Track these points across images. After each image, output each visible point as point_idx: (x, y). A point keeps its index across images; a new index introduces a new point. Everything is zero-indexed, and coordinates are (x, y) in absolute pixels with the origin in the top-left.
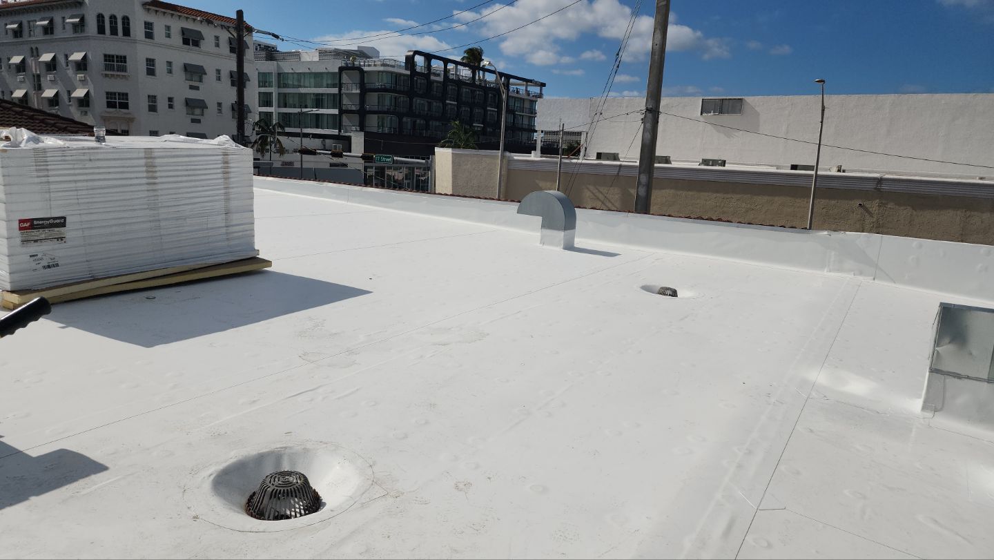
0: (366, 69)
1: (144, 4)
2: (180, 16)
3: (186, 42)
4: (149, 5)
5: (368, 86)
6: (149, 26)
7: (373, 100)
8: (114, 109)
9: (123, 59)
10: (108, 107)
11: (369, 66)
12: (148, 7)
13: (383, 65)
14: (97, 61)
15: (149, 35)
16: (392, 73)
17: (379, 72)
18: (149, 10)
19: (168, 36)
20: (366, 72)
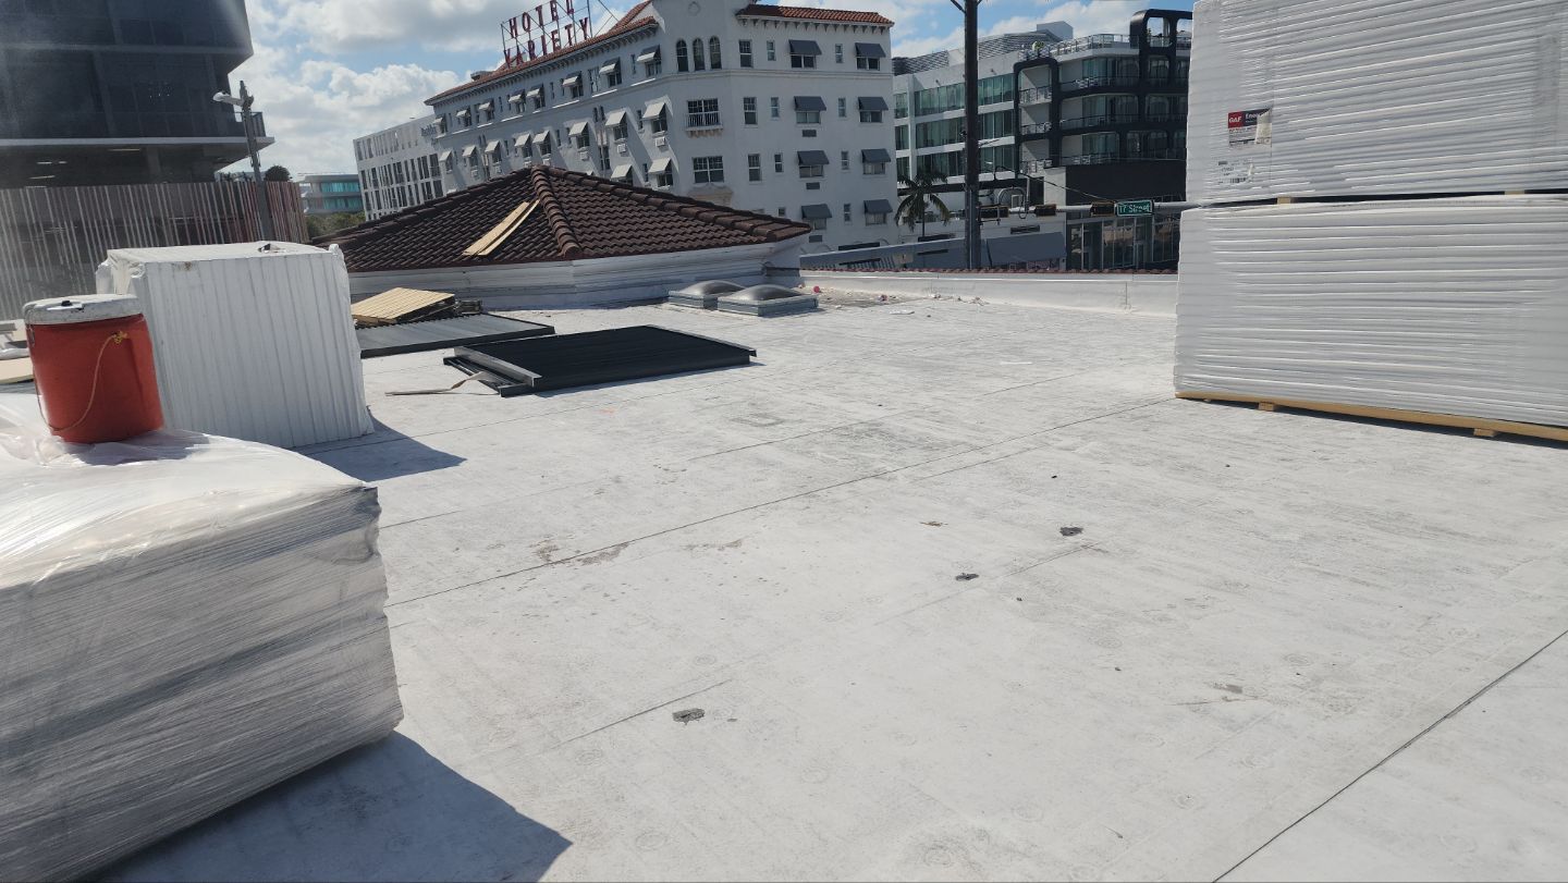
0: (1061, 59)
1: (739, 13)
2: (786, 23)
3: (796, 63)
4: (745, 14)
5: (1064, 88)
6: (745, 46)
7: (1073, 111)
8: (704, 184)
9: (712, 104)
10: (697, 181)
11: (1066, 52)
12: (743, 16)
13: (1093, 46)
14: (680, 114)
15: (746, 62)
16: (1106, 58)
17: (1084, 60)
18: (744, 21)
19: (772, 57)
20: (1063, 64)
